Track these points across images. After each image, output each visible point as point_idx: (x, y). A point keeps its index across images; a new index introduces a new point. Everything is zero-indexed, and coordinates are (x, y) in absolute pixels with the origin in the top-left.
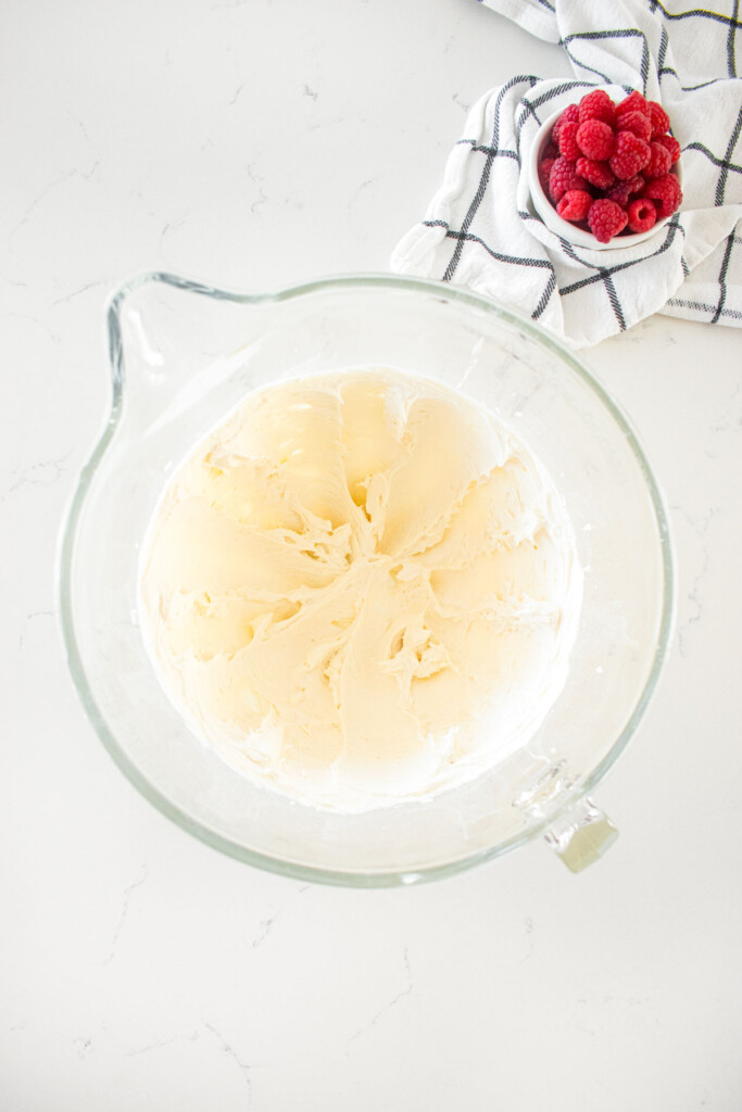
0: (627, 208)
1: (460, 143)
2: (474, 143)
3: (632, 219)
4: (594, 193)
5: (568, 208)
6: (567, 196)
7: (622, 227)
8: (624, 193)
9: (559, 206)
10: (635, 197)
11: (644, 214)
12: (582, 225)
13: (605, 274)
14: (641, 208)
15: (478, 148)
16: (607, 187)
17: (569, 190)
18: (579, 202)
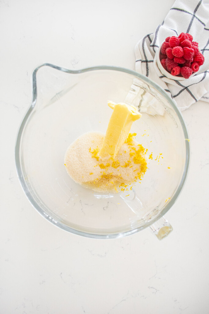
0: (191, 67)
1: (137, 61)
2: (141, 60)
3: (193, 70)
4: (181, 66)
5: (175, 73)
6: (174, 69)
7: (192, 73)
8: (189, 63)
9: (172, 72)
10: (192, 63)
11: (196, 67)
12: (180, 75)
13: (186, 88)
14: (195, 66)
15: (142, 62)
16: (184, 63)
17: (174, 67)
18: (177, 70)
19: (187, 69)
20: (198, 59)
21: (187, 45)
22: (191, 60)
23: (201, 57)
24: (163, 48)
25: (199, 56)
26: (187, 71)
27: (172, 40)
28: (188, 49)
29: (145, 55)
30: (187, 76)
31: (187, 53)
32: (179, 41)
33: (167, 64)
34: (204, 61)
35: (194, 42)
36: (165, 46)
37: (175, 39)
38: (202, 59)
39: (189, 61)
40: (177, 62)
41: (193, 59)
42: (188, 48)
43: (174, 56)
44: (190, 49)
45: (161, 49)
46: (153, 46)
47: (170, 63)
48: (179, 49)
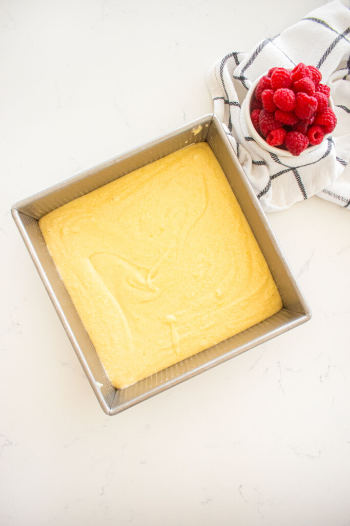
0: (307, 134)
3: (311, 140)
4: (288, 129)
5: (273, 140)
6: (273, 133)
7: (307, 145)
8: (305, 126)
9: (268, 139)
10: (310, 127)
11: (316, 136)
12: (282, 147)
13: (293, 169)
14: (315, 132)
16: (294, 125)
17: (273, 130)
18: (279, 137)
19: (298, 137)
20: (324, 120)
21: (305, 88)
22: (310, 120)
23: (329, 118)
24: (259, 87)
25: (327, 114)
26: (297, 141)
27: (277, 74)
28: (306, 98)
30: (296, 151)
31: (301, 106)
32: (291, 78)
33: (261, 122)
34: (335, 126)
35: (321, 85)
36: (263, 84)
37: (283, 73)
38: (332, 121)
39: (305, 121)
40: (281, 121)
41: (313, 118)
42: (307, 96)
43: (276, 106)
44: (309, 98)
45: (256, 89)
46: (242, 79)
47: (267, 120)
48: (288, 93)
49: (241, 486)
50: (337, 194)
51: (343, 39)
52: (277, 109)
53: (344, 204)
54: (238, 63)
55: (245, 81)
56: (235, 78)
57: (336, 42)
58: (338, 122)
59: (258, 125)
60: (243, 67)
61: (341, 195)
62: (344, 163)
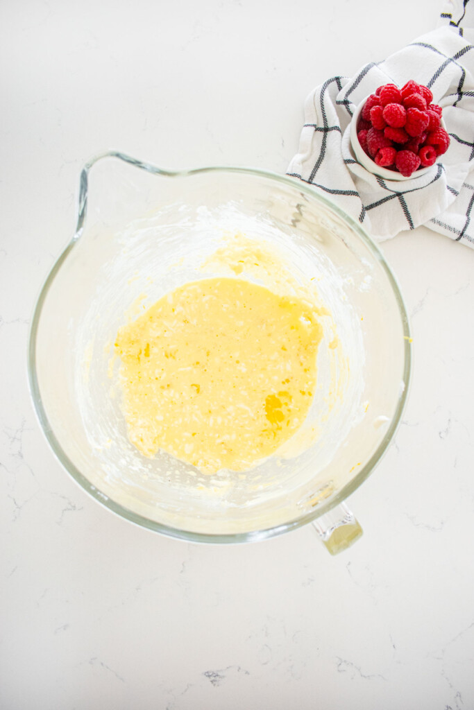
0: (417, 154)
1: (306, 126)
2: (315, 126)
3: (423, 160)
4: (398, 147)
5: (382, 160)
6: (382, 152)
7: (418, 166)
8: (416, 145)
9: (376, 159)
10: (422, 146)
11: (429, 156)
12: (392, 168)
13: (399, 194)
14: (427, 152)
15: (317, 129)
16: (405, 143)
17: (382, 148)
18: (389, 155)
19: (409, 156)
20: (436, 139)
21: (417, 103)
22: (421, 138)
23: (441, 136)
24: (367, 106)
25: (439, 133)
26: (408, 159)
27: (386, 91)
28: (417, 112)
29: (324, 117)
30: (407, 172)
31: (412, 121)
32: (401, 94)
33: (369, 141)
34: (448, 146)
35: (433, 105)
36: (371, 102)
37: (392, 88)
38: (445, 140)
39: (417, 139)
40: (391, 138)
41: (425, 136)
42: (417, 110)
43: (386, 123)
44: (421, 112)
45: (363, 108)
46: (346, 103)
47: (376, 138)
48: (398, 108)
49: (349, 564)
50: (448, 224)
51: (452, 62)
52: (387, 125)
53: (456, 236)
54: (340, 88)
55: (349, 105)
56: (338, 103)
57: (445, 65)
58: (451, 142)
59: (366, 145)
60: (347, 91)
61: (453, 226)
62: (455, 193)
